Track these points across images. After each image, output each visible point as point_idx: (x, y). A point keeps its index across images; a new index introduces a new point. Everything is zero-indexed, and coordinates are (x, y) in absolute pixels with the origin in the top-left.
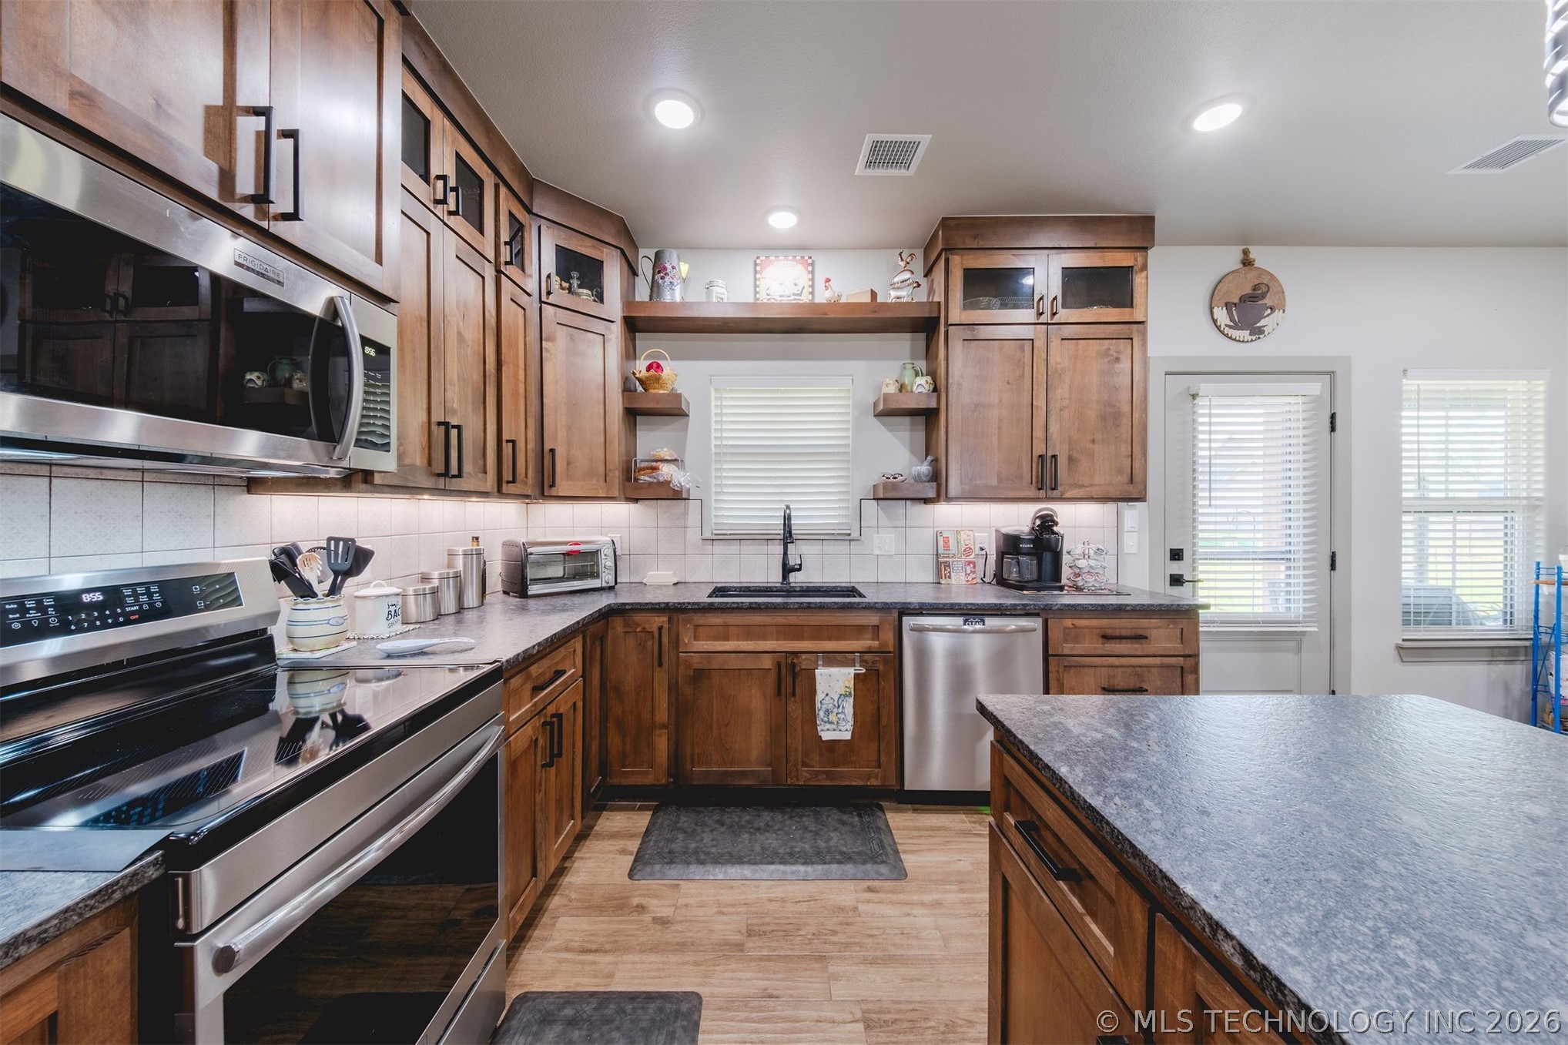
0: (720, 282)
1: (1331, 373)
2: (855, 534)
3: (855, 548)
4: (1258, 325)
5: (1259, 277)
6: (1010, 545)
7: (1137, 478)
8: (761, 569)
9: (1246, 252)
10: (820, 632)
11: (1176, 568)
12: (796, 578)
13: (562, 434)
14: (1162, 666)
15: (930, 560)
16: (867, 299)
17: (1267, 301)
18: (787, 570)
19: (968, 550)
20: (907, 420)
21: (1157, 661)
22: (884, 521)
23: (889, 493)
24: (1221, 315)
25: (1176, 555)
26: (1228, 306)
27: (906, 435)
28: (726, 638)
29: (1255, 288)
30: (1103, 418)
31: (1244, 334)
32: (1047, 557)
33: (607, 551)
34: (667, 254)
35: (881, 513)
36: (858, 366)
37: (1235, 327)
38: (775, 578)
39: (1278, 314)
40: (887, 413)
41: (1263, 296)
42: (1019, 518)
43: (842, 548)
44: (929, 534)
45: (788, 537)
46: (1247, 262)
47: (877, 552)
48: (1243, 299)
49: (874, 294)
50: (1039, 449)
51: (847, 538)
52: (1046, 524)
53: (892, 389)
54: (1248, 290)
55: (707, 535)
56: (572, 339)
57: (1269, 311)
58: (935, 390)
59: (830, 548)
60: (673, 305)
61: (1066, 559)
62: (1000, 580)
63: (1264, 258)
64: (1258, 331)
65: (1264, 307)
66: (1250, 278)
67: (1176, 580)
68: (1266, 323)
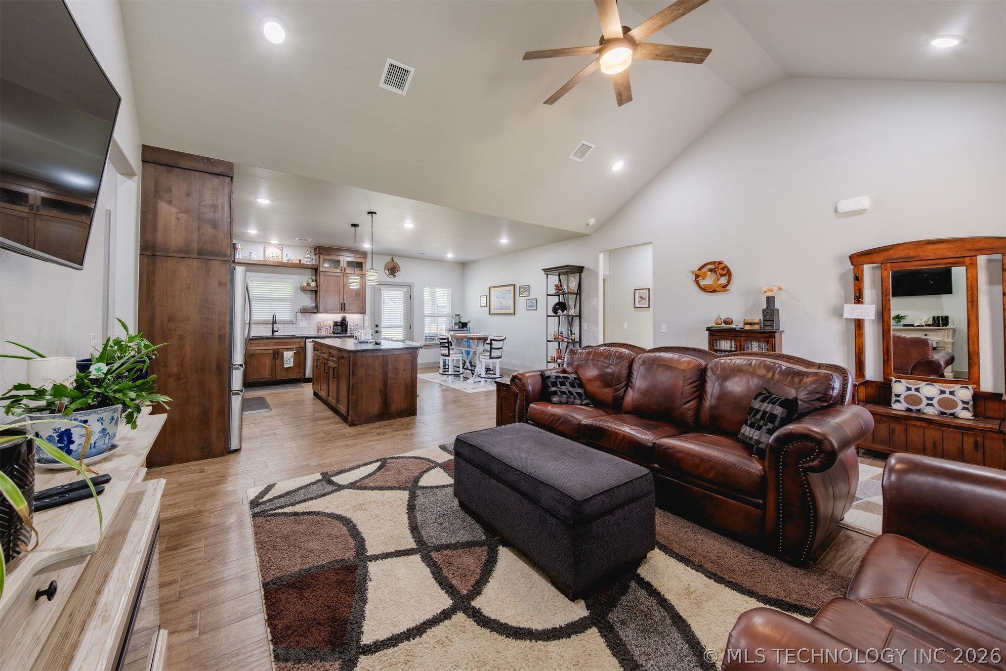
0: (254, 253)
1: (410, 286)
2: (295, 322)
3: (294, 325)
4: (395, 274)
5: (395, 263)
6: (336, 324)
7: (364, 308)
8: (266, 332)
9: (392, 258)
10: (285, 344)
11: (377, 329)
12: (276, 334)
15: (316, 328)
16: (298, 262)
18: (273, 331)
19: (326, 326)
20: (310, 292)
22: (303, 318)
23: (305, 311)
24: (387, 271)
25: (377, 326)
26: (388, 270)
27: (310, 295)
28: (259, 346)
29: (394, 266)
30: (356, 295)
31: (392, 276)
32: (344, 326)
34: (237, 245)
35: (302, 317)
36: (296, 277)
37: (390, 274)
38: (269, 334)
39: (399, 272)
40: (304, 290)
41: (396, 268)
42: (338, 317)
43: (291, 326)
44: (316, 321)
45: (274, 322)
46: (393, 260)
47: (301, 327)
48: (392, 268)
49: (300, 260)
50: (342, 302)
51: (292, 323)
52: (344, 319)
53: (305, 284)
54: (392, 266)
58: (317, 286)
59: (287, 326)
60: (238, 259)
61: (349, 327)
62: (334, 333)
63: (396, 260)
64: (395, 276)
65: (396, 271)
66: (393, 264)
67: (377, 332)
68: (397, 274)
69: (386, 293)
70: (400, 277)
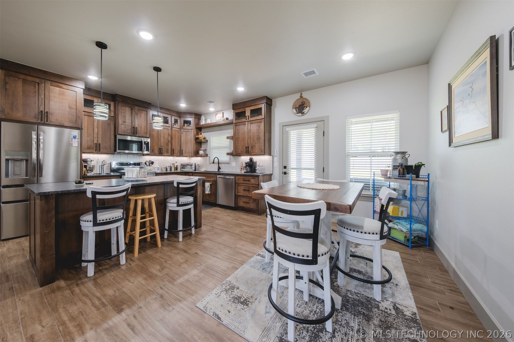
0: (209, 120)
1: (324, 121)
2: (230, 162)
3: (229, 165)
4: (303, 111)
5: (303, 100)
9: (301, 94)
11: (285, 170)
12: (219, 171)
13: (184, 147)
14: (252, 186)
15: (240, 168)
17: (305, 105)
18: (219, 168)
21: (251, 185)
22: (234, 160)
24: (295, 110)
25: (286, 168)
26: (296, 108)
29: (302, 103)
30: (257, 139)
31: (300, 114)
32: (253, 166)
33: (194, 164)
37: (298, 113)
38: (217, 170)
39: (308, 108)
41: (304, 104)
44: (240, 162)
45: (219, 162)
46: (301, 97)
48: (300, 106)
51: (228, 163)
52: (251, 160)
54: (300, 104)
55: (210, 162)
56: (186, 133)
57: (306, 108)
59: (226, 165)
60: (203, 125)
63: (305, 95)
64: (304, 113)
65: (305, 107)
66: (301, 100)
67: (285, 173)
68: (306, 111)
69: (293, 134)
70: (310, 113)
